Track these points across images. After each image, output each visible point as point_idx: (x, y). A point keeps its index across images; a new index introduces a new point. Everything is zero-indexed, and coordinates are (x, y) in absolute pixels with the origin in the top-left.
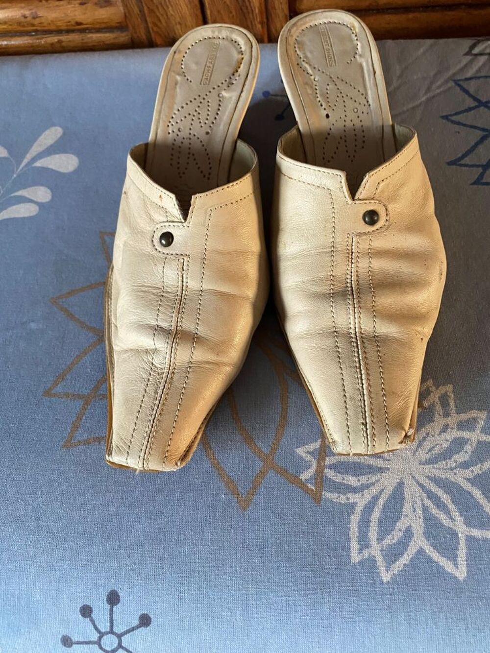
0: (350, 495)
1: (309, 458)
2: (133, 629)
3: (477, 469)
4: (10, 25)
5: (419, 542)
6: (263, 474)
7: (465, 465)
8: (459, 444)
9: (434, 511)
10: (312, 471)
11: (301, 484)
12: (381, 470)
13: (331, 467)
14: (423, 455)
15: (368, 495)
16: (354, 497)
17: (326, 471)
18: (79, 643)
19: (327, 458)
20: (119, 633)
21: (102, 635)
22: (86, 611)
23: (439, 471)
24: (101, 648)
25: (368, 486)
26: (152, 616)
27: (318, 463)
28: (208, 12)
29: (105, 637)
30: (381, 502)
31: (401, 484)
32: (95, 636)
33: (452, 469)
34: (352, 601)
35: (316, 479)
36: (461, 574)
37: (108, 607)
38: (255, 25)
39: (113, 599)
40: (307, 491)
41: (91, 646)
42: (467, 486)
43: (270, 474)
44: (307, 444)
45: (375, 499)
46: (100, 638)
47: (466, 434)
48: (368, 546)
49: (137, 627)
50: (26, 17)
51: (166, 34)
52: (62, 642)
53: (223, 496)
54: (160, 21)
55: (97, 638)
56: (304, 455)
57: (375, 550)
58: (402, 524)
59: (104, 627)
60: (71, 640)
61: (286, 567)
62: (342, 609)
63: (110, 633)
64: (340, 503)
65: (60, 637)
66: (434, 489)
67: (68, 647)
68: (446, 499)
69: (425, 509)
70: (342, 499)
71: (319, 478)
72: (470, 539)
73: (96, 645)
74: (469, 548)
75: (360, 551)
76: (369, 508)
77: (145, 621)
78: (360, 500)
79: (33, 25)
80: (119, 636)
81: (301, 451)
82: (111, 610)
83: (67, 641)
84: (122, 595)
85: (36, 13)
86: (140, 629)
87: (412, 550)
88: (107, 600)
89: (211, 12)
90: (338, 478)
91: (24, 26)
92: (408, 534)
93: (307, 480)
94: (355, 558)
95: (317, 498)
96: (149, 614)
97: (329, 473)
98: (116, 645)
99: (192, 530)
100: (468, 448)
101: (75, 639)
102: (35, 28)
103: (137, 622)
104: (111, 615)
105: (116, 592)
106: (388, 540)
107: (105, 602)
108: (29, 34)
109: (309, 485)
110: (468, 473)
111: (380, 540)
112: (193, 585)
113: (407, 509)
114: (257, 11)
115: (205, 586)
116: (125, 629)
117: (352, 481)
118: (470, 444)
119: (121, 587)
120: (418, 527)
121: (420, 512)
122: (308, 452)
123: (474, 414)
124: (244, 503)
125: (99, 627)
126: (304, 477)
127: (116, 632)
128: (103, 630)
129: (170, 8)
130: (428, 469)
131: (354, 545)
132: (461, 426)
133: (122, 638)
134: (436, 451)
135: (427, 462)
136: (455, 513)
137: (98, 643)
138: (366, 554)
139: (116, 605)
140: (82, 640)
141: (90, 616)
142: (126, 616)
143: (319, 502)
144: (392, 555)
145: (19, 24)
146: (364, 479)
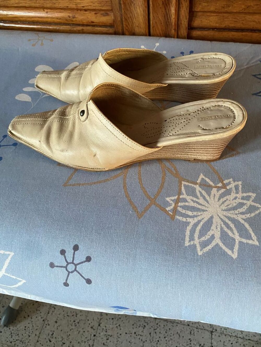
0: (188, 219)
1: (171, 202)
2: (82, 263)
3: (248, 216)
4: (63, 20)
5: (217, 241)
6: (150, 205)
7: (242, 213)
8: (241, 205)
9: (226, 229)
10: (172, 207)
11: (166, 212)
12: (204, 211)
13: (180, 207)
14: (224, 207)
15: (196, 220)
16: (189, 220)
17: (178, 208)
18: (57, 266)
19: (179, 203)
20: (76, 263)
21: (68, 263)
22: (63, 252)
23: (231, 214)
24: (67, 270)
25: (196, 216)
26: (92, 257)
27: (175, 204)
28: (151, 22)
29: (69, 265)
30: (202, 223)
31: (212, 217)
32: (65, 264)
33: (236, 214)
34: (183, 261)
35: (173, 210)
36: (235, 256)
37: (73, 251)
38: (172, 30)
39: (76, 248)
40: (169, 215)
41: (62, 268)
42: (243, 222)
43: (153, 206)
44: (171, 197)
45: (199, 222)
46: (67, 265)
47: (245, 202)
48: (193, 240)
49: (85, 262)
50: (70, 17)
51: (131, 30)
52: (50, 265)
53: (131, 212)
54: (129, 24)
55: (66, 265)
56: (169, 201)
57: (197, 241)
58: (210, 233)
59: (70, 260)
60: (54, 265)
61: (155, 243)
62: (178, 264)
63: (72, 263)
64: (183, 221)
65: (49, 262)
66: (227, 221)
67: (52, 268)
68: (232, 226)
69: (222, 228)
70: (184, 220)
71: (175, 210)
72: (240, 242)
73: (65, 268)
74: (240, 246)
75: (190, 241)
76: (196, 225)
77: (88, 259)
78: (192, 221)
79: (72, 21)
80: (76, 265)
81: (168, 199)
82: (74, 253)
83: (52, 265)
84: (80, 247)
85: (75, 16)
86: (86, 263)
87: (213, 244)
88: (73, 248)
89: (153, 23)
90: (184, 211)
91: (68, 21)
92: (213, 237)
93: (169, 210)
94: (187, 244)
95: (173, 218)
96: (91, 256)
97: (179, 209)
98: (73, 269)
99: (115, 224)
100: (245, 207)
101: (56, 264)
102: (73, 22)
103: (85, 259)
104: (74, 255)
105: (78, 245)
106: (203, 239)
107: (72, 249)
108: (70, 25)
109: (170, 213)
110: (244, 217)
111: (199, 238)
112: (112, 246)
113: (213, 227)
114: (173, 24)
115: (117, 247)
116: (79, 262)
117: (190, 213)
118: (246, 206)
119: (80, 243)
120: (218, 235)
121: (219, 229)
122: (171, 200)
123: (250, 194)
124: (140, 215)
125: (67, 260)
126: (168, 209)
127: (75, 263)
128: (69, 261)
129: (135, 19)
130: (225, 213)
131: (187, 239)
132: (243, 198)
133: (77, 266)
134: (230, 206)
135: (225, 210)
136: (235, 231)
137: (66, 267)
138: (192, 243)
139: (77, 250)
140: (58, 265)
141: (64, 255)
142: (80, 256)
143: (174, 220)
144: (204, 245)
145: (67, 20)
146: (195, 213)
